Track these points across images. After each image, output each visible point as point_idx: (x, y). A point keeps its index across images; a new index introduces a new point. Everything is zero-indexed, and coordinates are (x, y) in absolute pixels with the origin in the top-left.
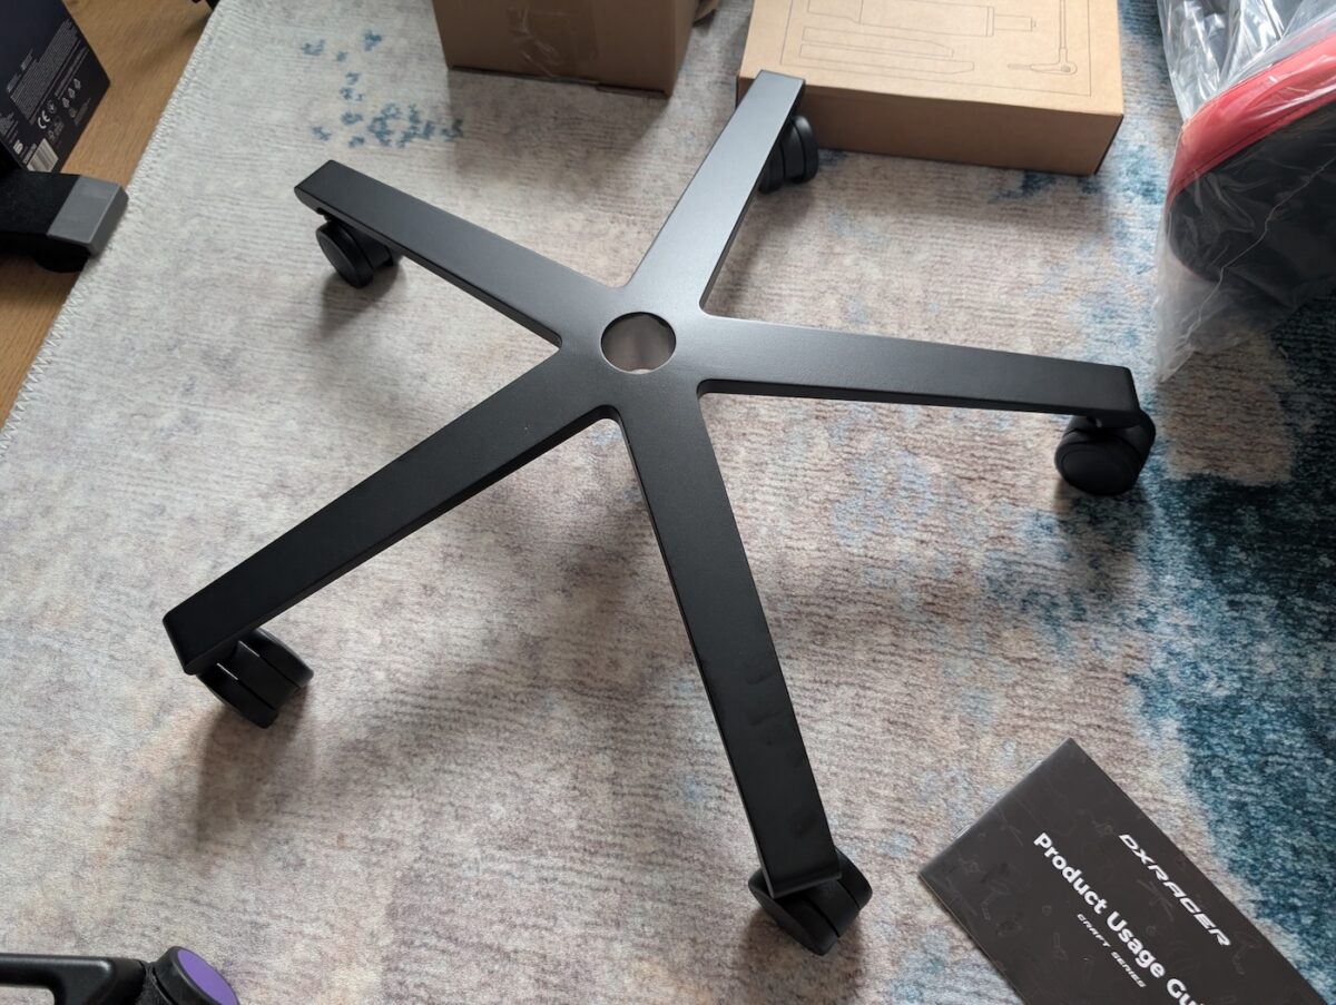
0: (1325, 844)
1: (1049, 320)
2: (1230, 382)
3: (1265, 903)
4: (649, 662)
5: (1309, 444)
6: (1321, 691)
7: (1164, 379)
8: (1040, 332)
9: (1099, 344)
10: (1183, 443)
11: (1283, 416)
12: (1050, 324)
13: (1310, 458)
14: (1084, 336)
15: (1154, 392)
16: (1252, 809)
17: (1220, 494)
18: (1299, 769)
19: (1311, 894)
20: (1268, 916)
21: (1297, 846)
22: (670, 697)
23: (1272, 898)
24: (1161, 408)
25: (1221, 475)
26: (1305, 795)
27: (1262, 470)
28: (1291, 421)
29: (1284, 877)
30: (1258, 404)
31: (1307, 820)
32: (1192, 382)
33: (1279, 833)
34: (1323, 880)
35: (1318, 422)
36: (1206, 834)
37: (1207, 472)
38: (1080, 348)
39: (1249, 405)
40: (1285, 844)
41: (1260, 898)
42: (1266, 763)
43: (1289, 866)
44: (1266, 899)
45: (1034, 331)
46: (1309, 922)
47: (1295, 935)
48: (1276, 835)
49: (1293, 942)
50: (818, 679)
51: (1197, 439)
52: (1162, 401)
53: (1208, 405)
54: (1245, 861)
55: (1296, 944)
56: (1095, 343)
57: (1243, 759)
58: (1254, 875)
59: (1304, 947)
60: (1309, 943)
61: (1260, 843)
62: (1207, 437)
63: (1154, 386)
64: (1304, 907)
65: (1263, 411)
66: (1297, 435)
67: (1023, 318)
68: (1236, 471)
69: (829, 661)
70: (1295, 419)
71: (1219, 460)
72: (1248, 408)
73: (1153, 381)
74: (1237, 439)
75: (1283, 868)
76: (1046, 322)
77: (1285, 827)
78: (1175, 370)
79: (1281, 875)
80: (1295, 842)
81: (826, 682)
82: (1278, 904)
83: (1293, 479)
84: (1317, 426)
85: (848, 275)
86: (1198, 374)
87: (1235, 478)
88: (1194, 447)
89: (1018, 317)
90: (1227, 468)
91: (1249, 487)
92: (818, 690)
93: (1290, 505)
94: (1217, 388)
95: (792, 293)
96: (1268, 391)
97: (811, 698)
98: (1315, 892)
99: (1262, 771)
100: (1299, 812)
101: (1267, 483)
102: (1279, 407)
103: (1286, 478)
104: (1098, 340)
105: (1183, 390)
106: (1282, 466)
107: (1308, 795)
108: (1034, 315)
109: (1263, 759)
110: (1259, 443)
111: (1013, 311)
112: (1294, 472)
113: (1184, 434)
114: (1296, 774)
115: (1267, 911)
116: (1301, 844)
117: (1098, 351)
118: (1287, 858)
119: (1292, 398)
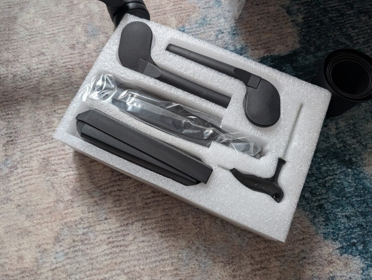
0: (358, 209)
1: (180, 6)
2: (264, 10)
3: (342, 248)
4: (38, 250)
5: (303, 27)
6: (338, 139)
7: (237, 18)
8: (178, 13)
9: (204, 10)
10: (253, 45)
11: (289, 18)
12: (181, 7)
13: (305, 34)
14: (198, 8)
15: (234, 25)
16: (326, 206)
17: (274, 63)
18: (339, 179)
19: (359, 234)
20: (345, 253)
21: (348, 215)
22: (53, 264)
23: (344, 244)
24: (239, 32)
25: (272, 54)
26: (344, 190)
27: (288, 46)
28: (293, 19)
29: (346, 232)
30: (278, 16)
31: (348, 201)
32: (249, 15)
33: (339, 212)
34: (362, 225)
35: (304, 16)
36: (311, 226)
37: (266, 55)
38: (198, 15)
39: (275, 18)
40: (343, 216)
41: (340, 246)
42: (325, 181)
43: (347, 226)
44: (342, 245)
45: (175, 13)
46: (362, 247)
47: (358, 256)
48: (338, 213)
49: (358, 260)
50: (122, 224)
51: (258, 41)
52: (239, 28)
53: (258, 23)
54: (329, 232)
55: (359, 261)
56: (203, 10)
57: (316, 184)
58: (335, 236)
59: (363, 260)
60: (364, 258)
61: (333, 220)
62: (262, 39)
63: (233, 22)
64: (358, 242)
65: (281, 19)
66: (297, 25)
67: (169, 8)
68: (277, 50)
69: (125, 213)
70: (295, 18)
71: (269, 48)
72: (275, 19)
73: (233, 20)
74: (274, 35)
75: (345, 227)
76: (180, 7)
77: (341, 209)
78: (240, 12)
79: (345, 231)
80: (346, 213)
81: (127, 224)
82: (348, 245)
83: (301, 45)
84: (304, 18)
85: (83, 13)
86: (250, 10)
87: (278, 54)
88: (257, 45)
89: (166, 9)
90: (274, 50)
91: (285, 56)
92: (124, 230)
93: (303, 58)
94: (260, 14)
95: (59, 30)
96: (280, 8)
97: (122, 235)
98: (360, 233)
99: (324, 186)
100: (344, 199)
101: (291, 51)
102: (286, 14)
103: (298, 46)
104: (204, 8)
105: (246, 20)
106: (295, 41)
107: (346, 189)
108: (173, 5)
109: (324, 181)
110: (283, 34)
111: (163, 6)
112: (300, 42)
113: (252, 41)
114: (338, 181)
115: (344, 251)
116: (349, 213)
117: (205, 13)
118: (345, 222)
119: (291, 8)
